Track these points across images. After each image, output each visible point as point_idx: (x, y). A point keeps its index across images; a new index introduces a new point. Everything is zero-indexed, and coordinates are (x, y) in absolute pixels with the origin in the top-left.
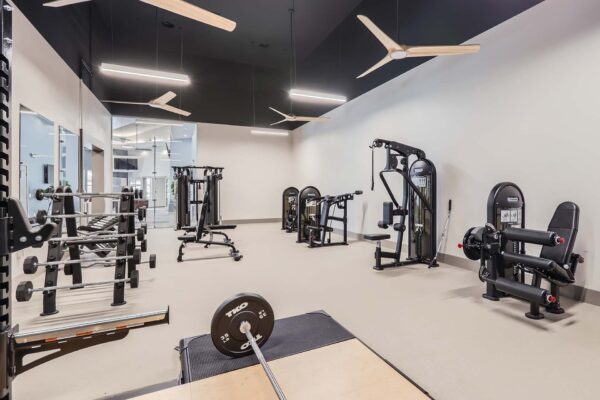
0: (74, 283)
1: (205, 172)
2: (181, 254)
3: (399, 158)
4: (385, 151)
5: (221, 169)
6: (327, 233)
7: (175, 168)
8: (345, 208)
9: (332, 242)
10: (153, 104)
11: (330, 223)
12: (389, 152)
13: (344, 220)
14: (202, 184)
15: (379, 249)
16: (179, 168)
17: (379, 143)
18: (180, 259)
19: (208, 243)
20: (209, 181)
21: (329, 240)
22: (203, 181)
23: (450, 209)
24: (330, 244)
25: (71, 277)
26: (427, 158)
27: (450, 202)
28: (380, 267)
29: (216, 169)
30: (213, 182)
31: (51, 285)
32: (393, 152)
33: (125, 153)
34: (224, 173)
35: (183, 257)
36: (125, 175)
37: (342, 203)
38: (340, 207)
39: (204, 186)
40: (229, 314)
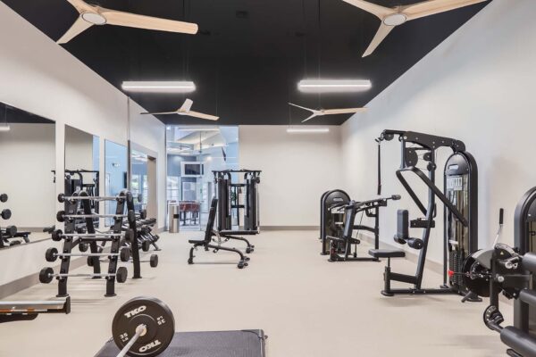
0: (95, 272)
1: (246, 175)
2: (191, 256)
3: (421, 153)
4: (400, 144)
5: (259, 172)
6: (353, 246)
7: (215, 172)
8: (376, 216)
9: (358, 256)
10: (180, 112)
11: (355, 234)
12: (404, 145)
13: (376, 231)
14: (242, 188)
15: (388, 269)
16: (220, 173)
17: (388, 135)
18: (190, 262)
19: (218, 248)
20: (248, 185)
21: (355, 255)
22: (243, 185)
23: (501, 222)
24: (355, 259)
25: (92, 268)
26: (468, 150)
27: (502, 211)
28: (389, 292)
29: (255, 172)
30: (251, 187)
31: (64, 272)
32: (409, 145)
33: (194, 158)
34: (261, 177)
35: (194, 260)
36: (194, 180)
37: (373, 211)
38: (370, 215)
39: (244, 189)
40: (128, 315)
